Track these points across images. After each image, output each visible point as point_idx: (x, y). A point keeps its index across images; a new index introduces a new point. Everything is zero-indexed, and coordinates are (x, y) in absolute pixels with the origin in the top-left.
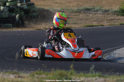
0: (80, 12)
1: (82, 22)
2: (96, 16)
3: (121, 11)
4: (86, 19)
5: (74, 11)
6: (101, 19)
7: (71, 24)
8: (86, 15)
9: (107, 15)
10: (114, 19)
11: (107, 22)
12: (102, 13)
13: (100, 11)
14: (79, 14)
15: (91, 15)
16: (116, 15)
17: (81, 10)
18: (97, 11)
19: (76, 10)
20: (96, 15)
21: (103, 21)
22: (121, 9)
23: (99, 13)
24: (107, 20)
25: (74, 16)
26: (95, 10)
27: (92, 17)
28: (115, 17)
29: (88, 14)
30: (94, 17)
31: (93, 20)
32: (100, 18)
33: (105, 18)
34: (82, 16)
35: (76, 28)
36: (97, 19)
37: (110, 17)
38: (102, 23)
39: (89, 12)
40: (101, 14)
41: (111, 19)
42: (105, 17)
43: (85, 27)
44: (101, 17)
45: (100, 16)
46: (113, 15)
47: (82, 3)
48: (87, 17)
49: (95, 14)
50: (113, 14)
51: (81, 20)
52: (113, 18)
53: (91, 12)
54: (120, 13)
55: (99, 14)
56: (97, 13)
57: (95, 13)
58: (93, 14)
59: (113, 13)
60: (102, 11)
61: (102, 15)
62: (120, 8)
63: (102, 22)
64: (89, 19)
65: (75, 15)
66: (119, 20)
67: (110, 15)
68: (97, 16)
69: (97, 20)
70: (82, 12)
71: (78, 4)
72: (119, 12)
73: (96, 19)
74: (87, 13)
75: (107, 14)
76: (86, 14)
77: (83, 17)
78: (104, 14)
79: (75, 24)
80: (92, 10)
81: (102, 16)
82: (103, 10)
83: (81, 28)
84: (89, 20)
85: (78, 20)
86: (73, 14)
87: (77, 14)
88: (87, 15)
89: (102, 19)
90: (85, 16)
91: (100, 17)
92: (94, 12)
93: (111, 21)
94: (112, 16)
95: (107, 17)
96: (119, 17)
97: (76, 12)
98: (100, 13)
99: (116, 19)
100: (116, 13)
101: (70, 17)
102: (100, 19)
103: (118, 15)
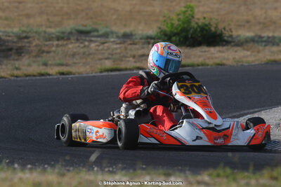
0: (69, 39)
1: (75, 61)
2: (105, 48)
3: (163, 37)
4: (84, 53)
5: (54, 36)
6: (120, 53)
7: (51, 65)
8: (82, 45)
9: (131, 44)
11: (135, 62)
12: (119, 42)
13: (113, 37)
14: (65, 43)
15: (93, 45)
17: (71, 33)
18: (106, 35)
20: (106, 45)
21: (124, 59)
22: (161, 31)
23: (112, 40)
24: (134, 57)
25: (54, 49)
26: (101, 33)
27: (97, 50)
29: (87, 43)
30: (103, 50)
31: (100, 56)
32: (115, 52)
33: (127, 53)
34: (72, 46)
36: (109, 54)
37: (138, 49)
38: (123, 63)
39: (88, 39)
40: (117, 44)
41: (143, 55)
42: (126, 49)
43: (101, 72)
44: (119, 51)
45: (115, 46)
46: (145, 46)
47: (56, 19)
48: (85, 50)
49: (104, 43)
50: (144, 43)
51: (73, 55)
53: (93, 39)
55: (111, 44)
56: (107, 40)
57: (103, 40)
59: (143, 41)
60: (118, 37)
61: (118, 46)
62: (160, 28)
63: (122, 61)
64: (90, 54)
65: (58, 46)
67: (137, 46)
68: (108, 49)
69: (110, 56)
70: (72, 38)
71: (48, 19)
73: (106, 55)
74: (85, 40)
75: (129, 42)
76: (82, 43)
77: (75, 50)
78: (124, 42)
79: (62, 65)
80: (92, 34)
81: (120, 48)
82: (120, 35)
83: (94, 74)
84: (92, 56)
85: (66, 56)
86: (51, 42)
87: (60, 43)
88: (85, 46)
89: (122, 55)
90: (79, 46)
91: (116, 49)
92: (99, 39)
94: (143, 48)
95: (131, 50)
97: (58, 39)
98: (114, 42)
101: (46, 49)
102: (116, 54)
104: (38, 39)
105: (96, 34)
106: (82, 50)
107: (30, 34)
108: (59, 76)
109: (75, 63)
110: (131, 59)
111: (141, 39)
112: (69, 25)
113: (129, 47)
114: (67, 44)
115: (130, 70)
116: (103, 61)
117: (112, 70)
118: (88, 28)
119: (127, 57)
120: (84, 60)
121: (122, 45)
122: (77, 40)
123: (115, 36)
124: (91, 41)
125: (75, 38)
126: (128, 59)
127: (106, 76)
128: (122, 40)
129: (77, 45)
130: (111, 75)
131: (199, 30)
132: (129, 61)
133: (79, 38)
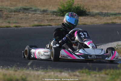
0: (19, 12)
1: (22, 21)
2: (35, 16)
3: (60, 12)
4: (26, 18)
5: (13, 10)
6: (41, 19)
7: (11, 23)
8: (25, 15)
9: (46, 15)
10: (54, 20)
11: (48, 22)
12: (41, 13)
13: (38, 11)
14: (18, 13)
15: (30, 15)
16: (55, 15)
17: (20, 9)
18: (35, 11)
19: (15, 10)
20: (35, 15)
22: (60, 9)
23: (38, 13)
25: (13, 16)
26: (33, 9)
27: (32, 17)
28: (54, 17)
29: (27, 14)
30: (34, 17)
31: (33, 20)
33: (44, 18)
34: (21, 15)
35: (25, 27)
36: (37, 19)
37: (49, 17)
39: (27, 12)
41: (52, 20)
42: (44, 17)
43: (33, 26)
44: (41, 17)
45: (39, 15)
46: (53, 15)
48: (27, 17)
51: (21, 19)
52: (53, 18)
53: (30, 12)
54: (59, 14)
55: (37, 14)
56: (36, 12)
58: (32, 14)
59: (51, 13)
60: (41, 11)
61: (41, 15)
62: (59, 8)
63: (42, 22)
65: (14, 15)
66: (60, 21)
67: (49, 16)
69: (37, 20)
70: (21, 11)
72: (58, 12)
73: (35, 19)
74: (27, 13)
75: (45, 14)
76: (25, 14)
77: (22, 17)
79: (16, 23)
81: (41, 16)
82: (42, 10)
83: (30, 27)
84: (29, 20)
85: (18, 19)
86: (11, 13)
87: (16, 13)
88: (26, 15)
89: (42, 19)
90: (24, 15)
91: (40, 16)
92: (32, 12)
93: (52, 21)
94: (51, 16)
95: (46, 17)
96: (58, 18)
97: (15, 12)
98: (39, 13)
99: (56, 19)
100: (55, 13)
101: (9, 16)
102: (40, 19)
103: (57, 16)
104: (6, 12)
105: (31, 10)
106: (25, 17)
107: (2, 10)
108: (15, 28)
109: (22, 22)
110: (46, 21)
111: (51, 12)
112: (20, 6)
113: (45, 16)
114: (18, 14)
115: (46, 26)
116: (34, 22)
117: (38, 26)
118: (28, 7)
119: (44, 20)
120: (26, 21)
121: (42, 15)
122: (23, 12)
123: (39, 11)
124: (29, 13)
125: (22, 11)
126: (44, 21)
127: (35, 28)
128: (42, 13)
129: (23, 14)
130: (38, 28)
131: (76, 9)
132: (45, 22)
133: (24, 11)
